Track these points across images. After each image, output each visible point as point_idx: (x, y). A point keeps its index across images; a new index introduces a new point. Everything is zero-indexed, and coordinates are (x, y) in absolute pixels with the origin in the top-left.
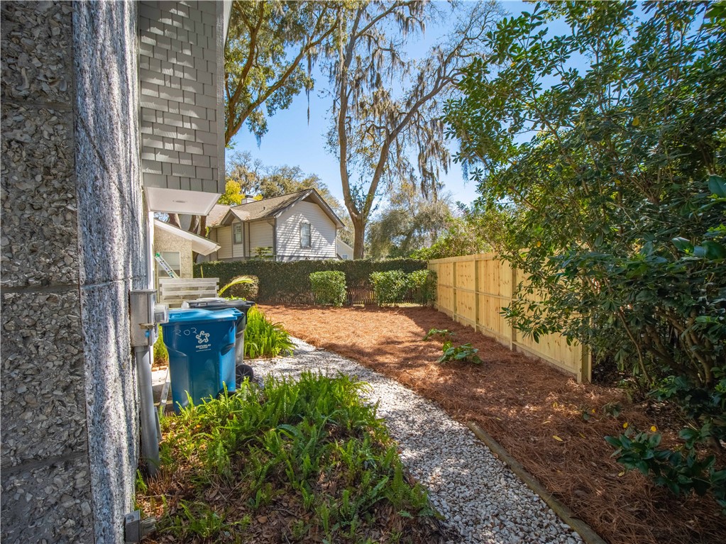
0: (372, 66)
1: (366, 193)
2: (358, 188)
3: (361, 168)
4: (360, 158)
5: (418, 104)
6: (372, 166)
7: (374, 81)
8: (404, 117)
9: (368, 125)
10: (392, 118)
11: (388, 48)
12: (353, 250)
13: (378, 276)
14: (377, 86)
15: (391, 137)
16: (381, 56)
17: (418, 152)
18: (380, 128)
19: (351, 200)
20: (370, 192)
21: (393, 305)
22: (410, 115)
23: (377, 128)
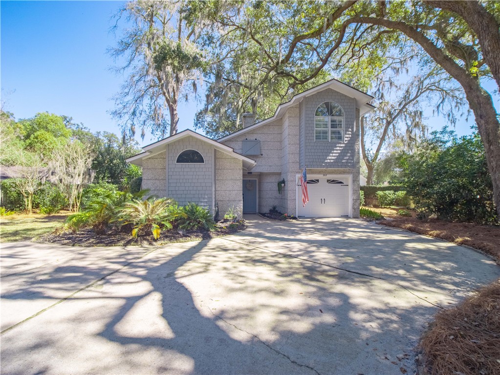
0: (379, 90)
1: (375, 152)
2: (370, 150)
3: (372, 137)
4: (371, 132)
5: (406, 104)
6: (378, 137)
7: (380, 97)
8: (397, 111)
9: (376, 118)
10: (390, 114)
11: (388, 80)
12: (367, 180)
13: (380, 193)
14: (381, 98)
15: (388, 123)
16: (384, 84)
17: (406, 128)
18: (383, 119)
19: (366, 157)
20: (377, 152)
21: (388, 207)
22: (401, 110)
23: (381, 119)
